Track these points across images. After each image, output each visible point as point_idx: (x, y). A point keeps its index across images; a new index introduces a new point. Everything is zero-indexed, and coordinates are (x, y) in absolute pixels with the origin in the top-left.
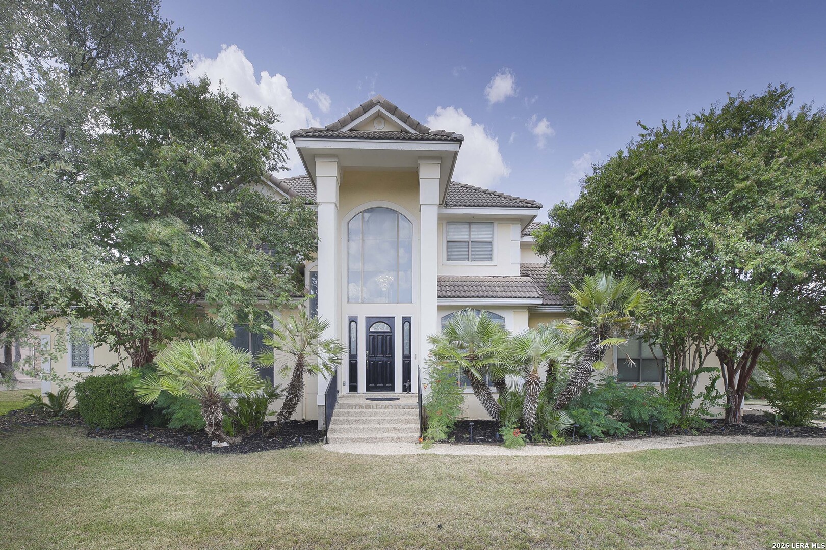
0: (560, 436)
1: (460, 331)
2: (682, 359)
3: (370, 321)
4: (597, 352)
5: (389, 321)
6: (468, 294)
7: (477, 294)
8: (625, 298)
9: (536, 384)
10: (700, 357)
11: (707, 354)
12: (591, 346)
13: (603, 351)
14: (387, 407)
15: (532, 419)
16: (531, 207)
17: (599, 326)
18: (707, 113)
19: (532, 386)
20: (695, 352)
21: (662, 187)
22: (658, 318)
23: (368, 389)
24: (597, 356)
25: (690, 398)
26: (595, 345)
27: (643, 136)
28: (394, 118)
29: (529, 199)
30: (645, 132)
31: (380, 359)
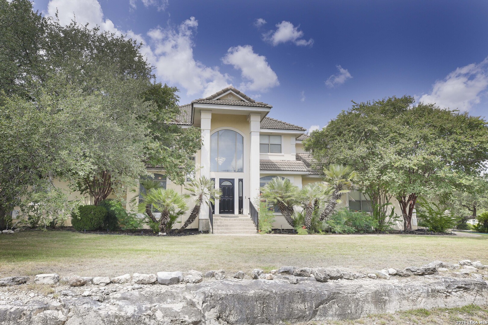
0: (323, 231)
1: (276, 186)
2: (378, 200)
3: (221, 180)
4: (338, 195)
5: (232, 181)
6: (271, 169)
7: (276, 169)
8: (348, 174)
9: (311, 208)
10: (387, 199)
11: (390, 198)
12: (334, 193)
13: (340, 195)
14: (235, 220)
15: (309, 224)
16: (301, 130)
17: (337, 185)
18: (381, 101)
19: (309, 209)
20: (384, 197)
21: (362, 132)
22: (363, 183)
23: (220, 213)
24: (338, 197)
25: (384, 216)
26: (336, 193)
27: (354, 106)
28: (238, 95)
29: (299, 126)
30: (355, 105)
31: (227, 198)
